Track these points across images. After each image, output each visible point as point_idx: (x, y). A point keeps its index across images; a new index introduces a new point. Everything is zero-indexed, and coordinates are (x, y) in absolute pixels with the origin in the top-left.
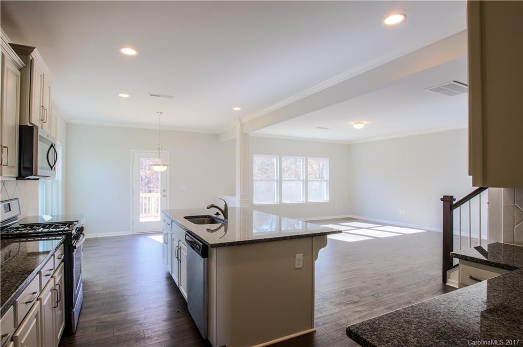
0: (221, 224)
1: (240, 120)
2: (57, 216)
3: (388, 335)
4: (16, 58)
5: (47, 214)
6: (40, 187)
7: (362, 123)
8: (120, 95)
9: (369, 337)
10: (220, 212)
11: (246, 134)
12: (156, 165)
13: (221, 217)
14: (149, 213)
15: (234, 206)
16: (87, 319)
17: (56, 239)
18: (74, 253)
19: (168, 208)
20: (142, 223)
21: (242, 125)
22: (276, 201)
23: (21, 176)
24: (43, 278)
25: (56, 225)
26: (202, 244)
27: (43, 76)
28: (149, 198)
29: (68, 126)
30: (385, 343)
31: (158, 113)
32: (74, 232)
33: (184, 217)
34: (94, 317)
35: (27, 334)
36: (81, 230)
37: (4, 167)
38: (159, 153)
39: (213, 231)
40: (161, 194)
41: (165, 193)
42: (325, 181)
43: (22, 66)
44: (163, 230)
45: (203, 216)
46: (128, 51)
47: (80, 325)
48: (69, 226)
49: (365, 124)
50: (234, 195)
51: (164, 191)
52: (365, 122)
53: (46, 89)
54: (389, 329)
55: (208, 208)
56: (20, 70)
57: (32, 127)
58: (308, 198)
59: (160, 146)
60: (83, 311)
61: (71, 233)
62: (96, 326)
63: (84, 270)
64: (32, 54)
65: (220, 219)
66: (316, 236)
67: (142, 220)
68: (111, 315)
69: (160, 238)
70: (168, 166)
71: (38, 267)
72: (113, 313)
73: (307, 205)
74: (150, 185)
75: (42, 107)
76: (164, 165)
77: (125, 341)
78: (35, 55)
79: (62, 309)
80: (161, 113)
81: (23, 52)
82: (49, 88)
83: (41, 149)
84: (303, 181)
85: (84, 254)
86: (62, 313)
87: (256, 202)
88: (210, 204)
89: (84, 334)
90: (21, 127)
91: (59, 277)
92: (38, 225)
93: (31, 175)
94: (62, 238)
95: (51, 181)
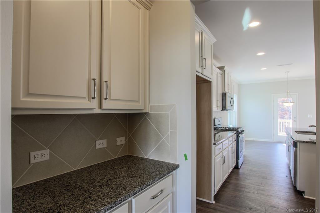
2: (235, 126)
4: (219, 71)
5: (231, 125)
6: (229, 113)
8: (262, 69)
12: (285, 103)
17: (233, 132)
23: (222, 110)
25: (234, 128)
29: (239, 86)
31: (286, 72)
32: (240, 131)
33: (295, 131)
34: (247, 167)
37: (219, 107)
38: (288, 95)
41: (295, 120)
48: (238, 129)
51: (295, 118)
53: (229, 77)
55: (309, 127)
56: (221, 74)
57: (226, 93)
59: (288, 91)
62: (248, 170)
67: (279, 135)
70: (294, 103)
75: (228, 84)
76: (291, 102)
78: (225, 68)
80: (289, 72)
83: (228, 100)
89: (243, 170)
90: (222, 93)
91: (234, 145)
92: (228, 127)
93: (226, 109)
94: (235, 132)
95: (232, 111)
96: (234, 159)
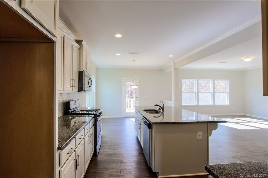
0: (161, 114)
1: (173, 61)
3: (227, 172)
4: (77, 45)
5: (89, 106)
6: (87, 95)
7: (250, 58)
8: (117, 54)
9: (216, 171)
10: (161, 109)
11: (177, 69)
12: (132, 85)
13: (161, 111)
14: (131, 108)
15: (171, 106)
16: (103, 151)
17: (91, 116)
18: (98, 122)
19: (139, 106)
20: (127, 112)
21: (175, 64)
22: (195, 104)
23: (79, 91)
24: (85, 130)
25: (92, 111)
26: (148, 122)
27: (86, 51)
28: (131, 101)
29: (98, 69)
30: (223, 175)
31: (133, 61)
32: (98, 114)
33: (144, 110)
34: (105, 150)
35: (80, 150)
36: (100, 113)
37: (73, 87)
38: (134, 79)
39: (156, 117)
40: (135, 99)
41: (137, 99)
42: (226, 93)
43: (79, 48)
44: (135, 115)
45: (152, 110)
46: (118, 36)
47: (100, 153)
48: (96, 111)
49: (252, 59)
50: (171, 100)
51: (137, 98)
52: (252, 57)
53: (88, 55)
54: (229, 170)
55: (154, 106)
56: (79, 49)
57: (83, 71)
58: (215, 103)
59: (134, 77)
60: (101, 147)
61: (96, 114)
62: (106, 154)
63: (102, 131)
64: (82, 43)
65: (160, 112)
66: (209, 123)
67: (127, 111)
68: (112, 151)
69: (133, 120)
70: (138, 86)
71: (83, 126)
72: (112, 150)
73: (214, 107)
74: (132, 95)
75: (87, 63)
76: (136, 85)
77: (116, 162)
78: (84, 43)
79: (93, 145)
80: (135, 61)
81: (79, 42)
82: (89, 55)
83: (86, 80)
84: (212, 93)
85: (102, 124)
86: (93, 147)
87: (183, 104)
88: (155, 104)
89: (101, 156)
90: (79, 71)
91: (92, 131)
92: (85, 110)
93: (83, 90)
94: (93, 116)
95: (91, 93)
96: (92, 146)
